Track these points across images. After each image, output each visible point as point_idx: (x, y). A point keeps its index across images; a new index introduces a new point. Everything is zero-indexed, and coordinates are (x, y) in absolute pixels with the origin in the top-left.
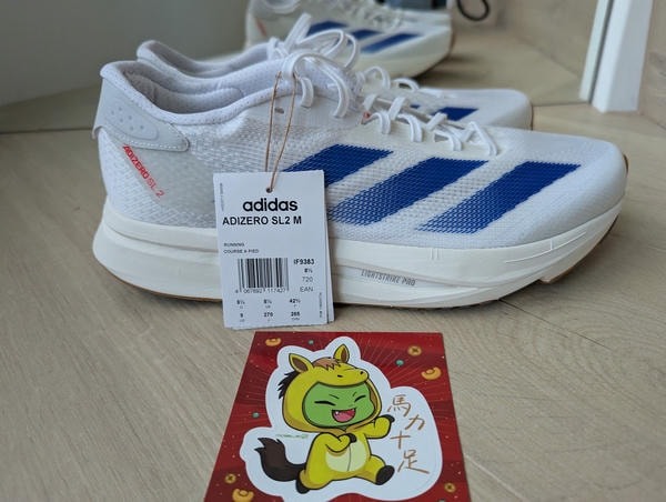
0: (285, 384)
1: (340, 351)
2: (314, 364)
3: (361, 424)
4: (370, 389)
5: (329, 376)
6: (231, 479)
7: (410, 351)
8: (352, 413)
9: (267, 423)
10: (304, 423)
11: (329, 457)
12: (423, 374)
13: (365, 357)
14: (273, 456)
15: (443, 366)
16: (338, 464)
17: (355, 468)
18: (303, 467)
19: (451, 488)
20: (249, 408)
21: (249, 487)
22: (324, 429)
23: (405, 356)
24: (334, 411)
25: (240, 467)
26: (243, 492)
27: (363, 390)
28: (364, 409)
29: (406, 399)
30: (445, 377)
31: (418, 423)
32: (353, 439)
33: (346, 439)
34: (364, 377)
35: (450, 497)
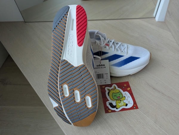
1: (114, 87)
2: (111, 90)
3: (121, 98)
5: (114, 91)
6: (107, 109)
7: (125, 85)
8: (119, 97)
9: (108, 100)
11: (119, 104)
12: (127, 89)
13: (118, 88)
15: (130, 87)
16: (120, 104)
17: (123, 105)
18: (116, 106)
19: (135, 105)
20: (105, 99)
21: (110, 110)
22: (116, 100)
24: (117, 97)
25: (108, 107)
29: (126, 94)
30: (131, 89)
31: (129, 97)
32: (121, 101)
33: (120, 101)
34: (119, 91)
35: (135, 106)
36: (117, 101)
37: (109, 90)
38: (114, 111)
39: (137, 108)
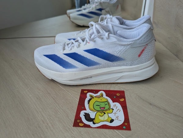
0: (89, 101)
1: (101, 94)
2: (95, 97)
3: (106, 110)
4: (108, 102)
5: (99, 100)
6: (79, 121)
7: (117, 95)
8: (104, 108)
9: (86, 110)
10: (94, 110)
11: (100, 117)
12: (120, 100)
13: (107, 96)
14: (87, 116)
15: (124, 98)
16: (102, 118)
17: (105, 119)
18: (94, 119)
19: (126, 124)
20: (81, 106)
21: (83, 123)
22: (98, 111)
23: (116, 96)
24: (100, 107)
25: (80, 119)
26: (81, 124)
27: (106, 103)
28: (107, 107)
29: (116, 105)
30: (125, 101)
31: (119, 110)
32: (105, 113)
33: (103, 113)
34: (107, 100)
35: (126, 126)
36: (99, 113)
37: (92, 97)
38: (89, 126)
39: (128, 128)
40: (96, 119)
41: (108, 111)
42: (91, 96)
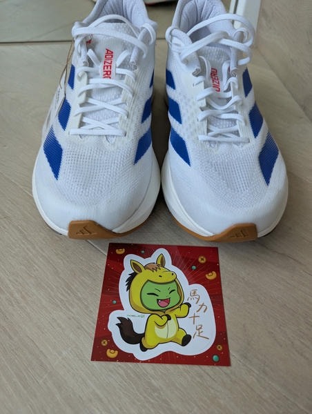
0: (130, 281)
1: (160, 257)
2: (145, 267)
3: (173, 309)
4: (177, 285)
5: (154, 276)
6: (105, 343)
7: (200, 260)
8: (168, 301)
9: (121, 308)
10: (142, 308)
11: (156, 328)
12: (207, 276)
13: (174, 264)
15: (218, 271)
16: (161, 333)
17: (171, 336)
18: (143, 335)
19: (220, 348)
21: (115, 348)
22: (153, 312)
23: (196, 263)
24: (158, 300)
25: (109, 335)
26: (112, 351)
27: (173, 286)
28: (174, 299)
29: (197, 293)
30: (218, 279)
31: (204, 308)
32: (169, 318)
33: (165, 318)
34: (173, 278)
36: (155, 318)
37: (137, 269)
38: (130, 358)
40: (147, 334)
41: (177, 312)
42: (135, 265)
